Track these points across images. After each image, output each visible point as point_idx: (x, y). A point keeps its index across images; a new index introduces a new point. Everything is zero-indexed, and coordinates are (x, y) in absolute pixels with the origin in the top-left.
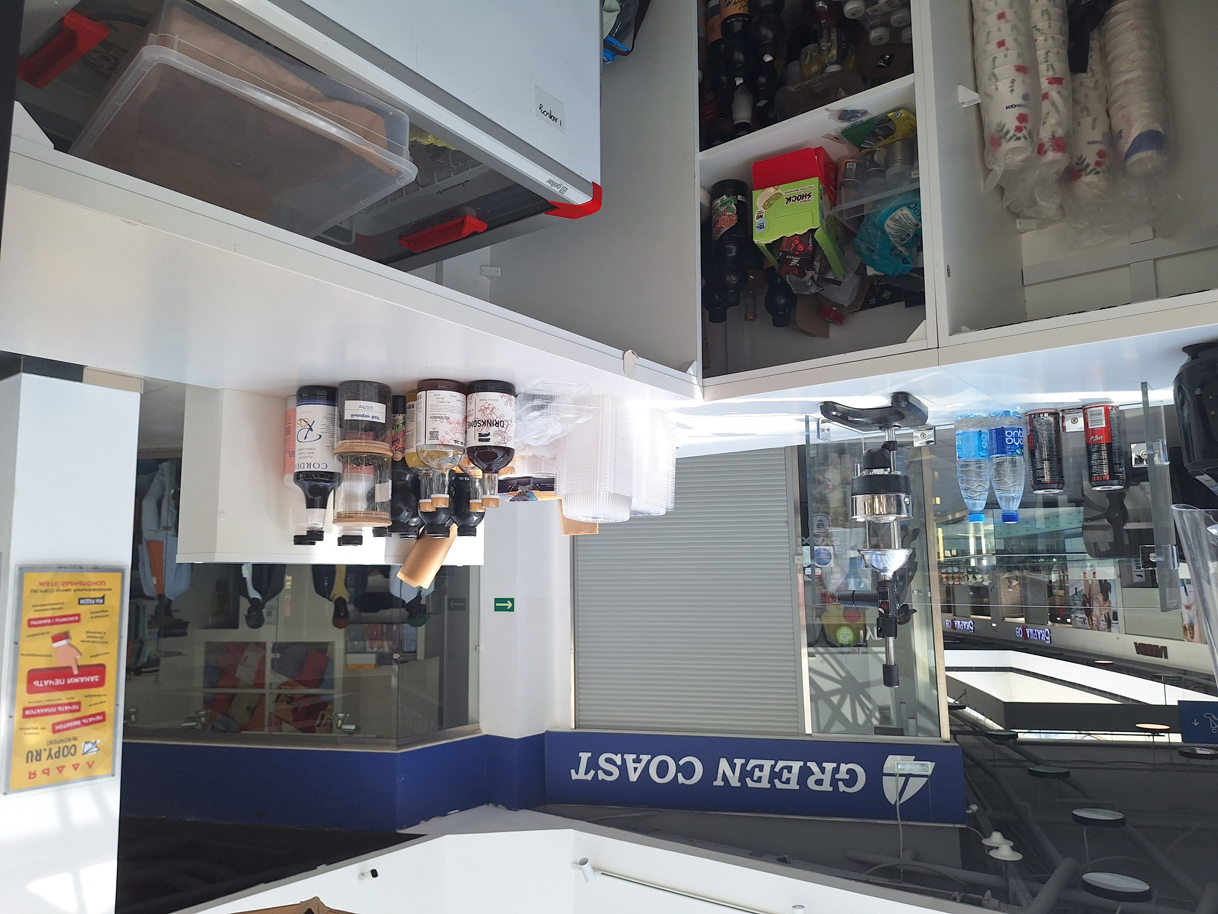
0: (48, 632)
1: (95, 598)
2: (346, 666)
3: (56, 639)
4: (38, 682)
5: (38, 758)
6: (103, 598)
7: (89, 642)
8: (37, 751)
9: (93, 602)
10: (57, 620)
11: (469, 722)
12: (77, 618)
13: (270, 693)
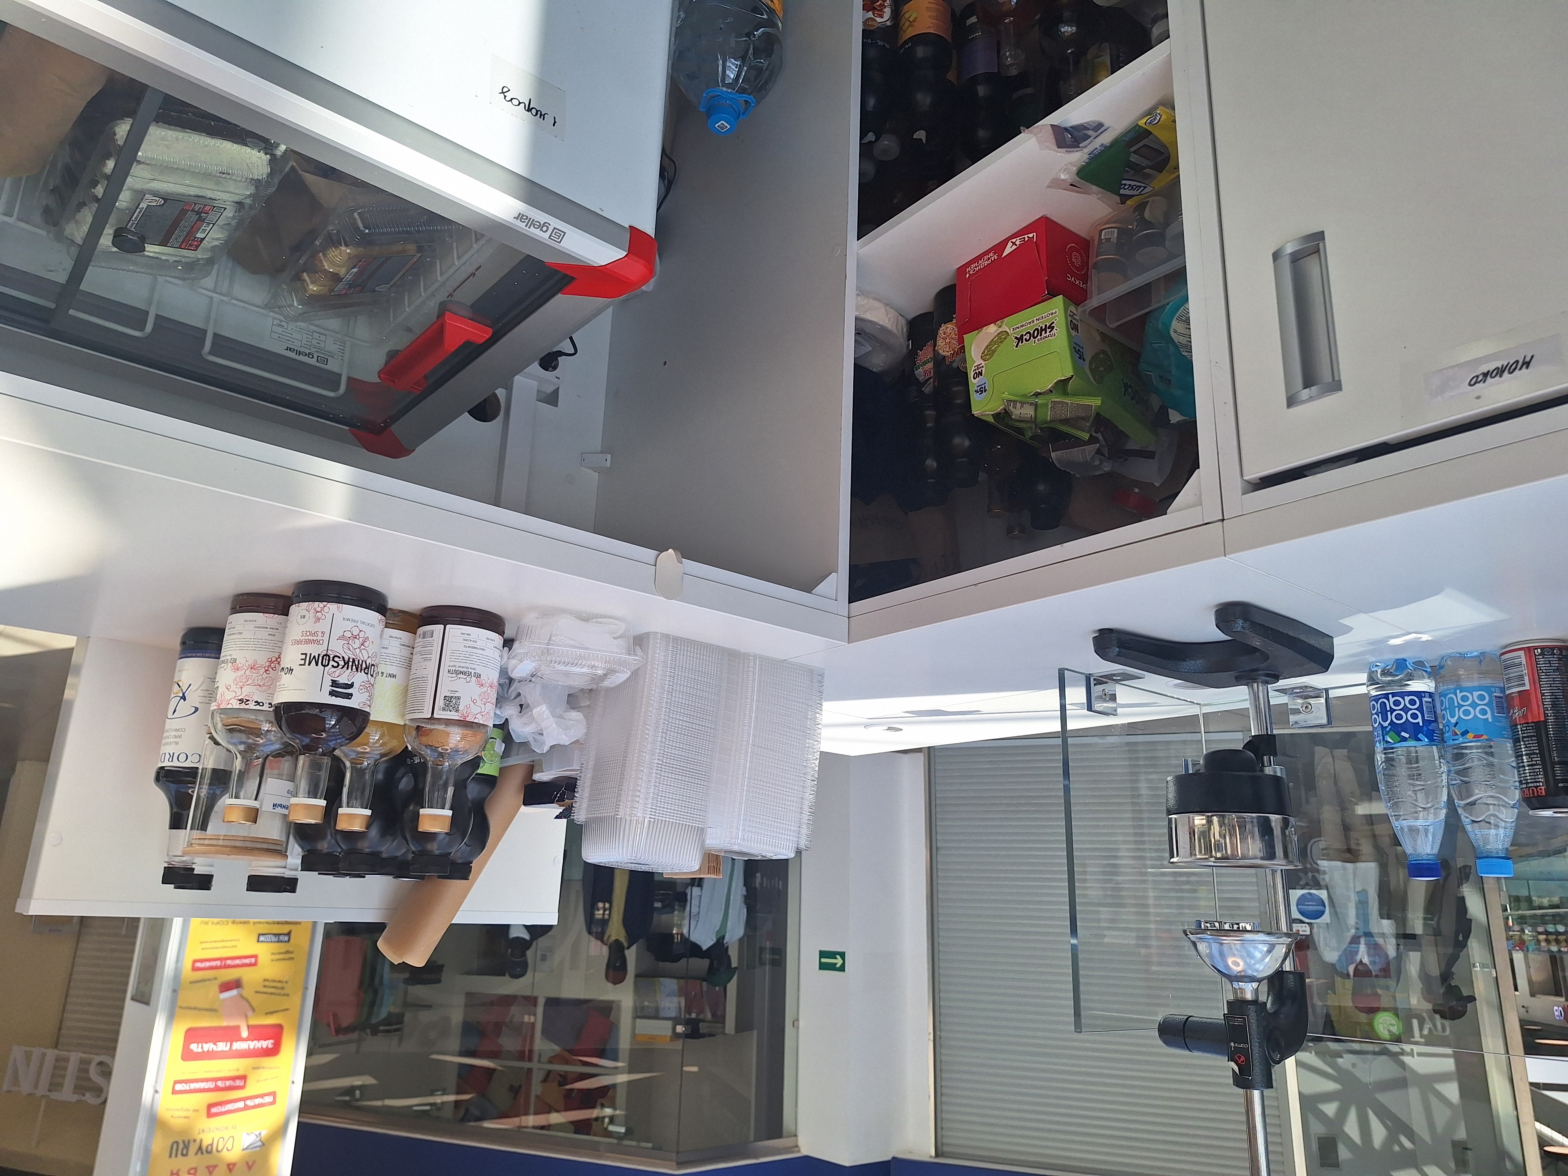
0: (216, 979)
1: (280, 935)
2: (634, 1035)
3: (226, 987)
4: (196, 1045)
5: (185, 1152)
6: (289, 934)
7: (265, 993)
8: (184, 1142)
9: (276, 940)
10: (229, 962)
11: (784, 1133)
12: (253, 960)
13: (538, 1068)
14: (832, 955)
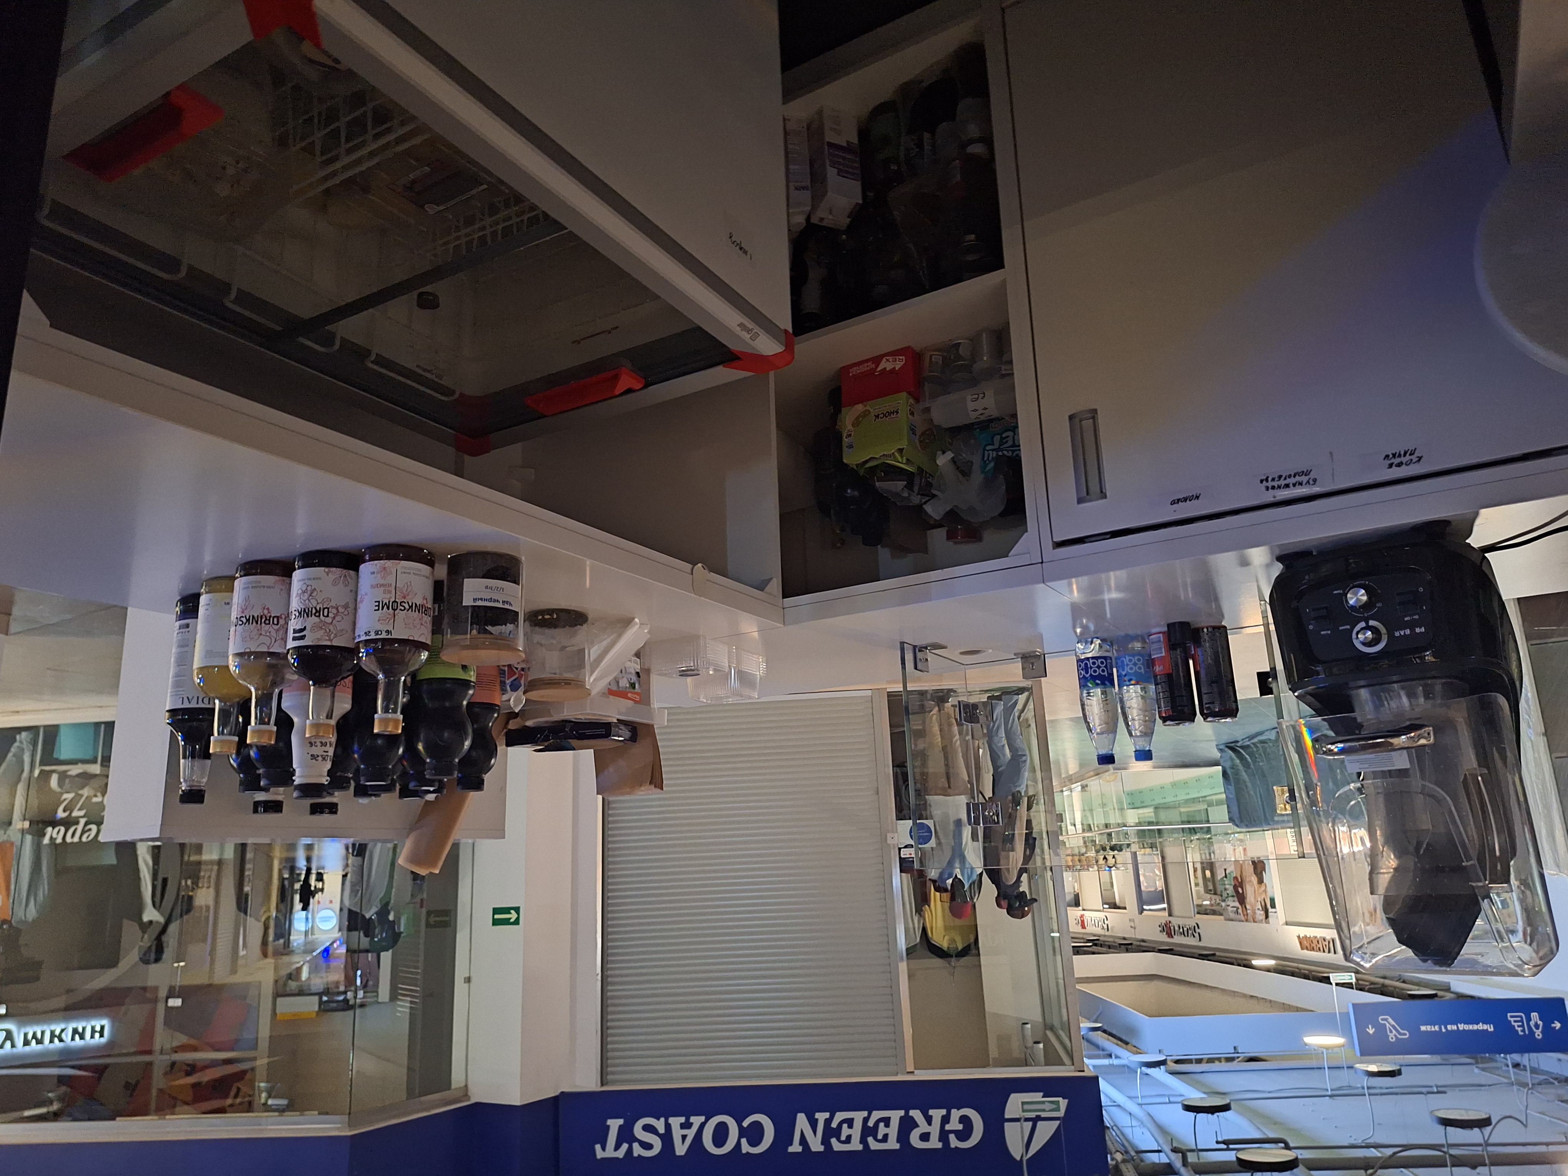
2: (275, 1017)
11: (453, 1086)
13: (160, 1061)
14: (507, 910)
